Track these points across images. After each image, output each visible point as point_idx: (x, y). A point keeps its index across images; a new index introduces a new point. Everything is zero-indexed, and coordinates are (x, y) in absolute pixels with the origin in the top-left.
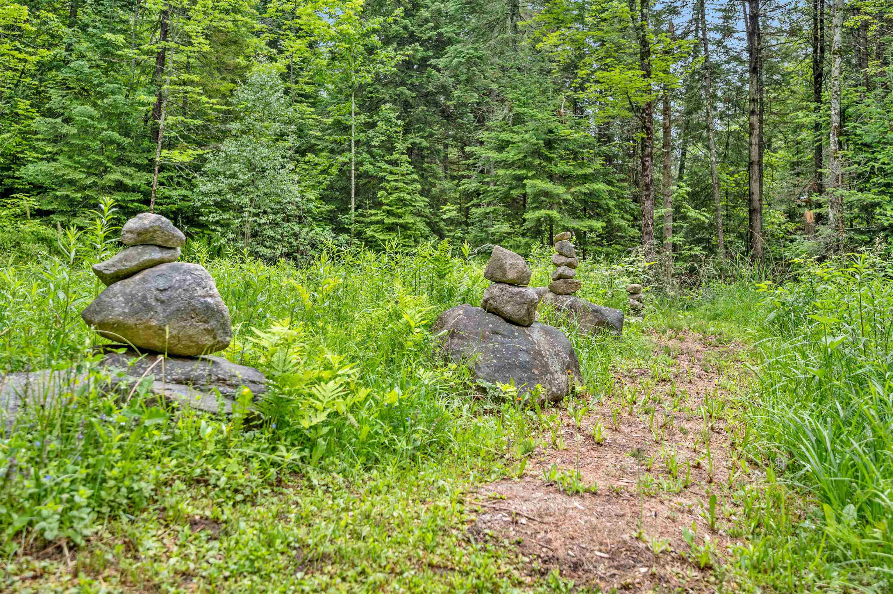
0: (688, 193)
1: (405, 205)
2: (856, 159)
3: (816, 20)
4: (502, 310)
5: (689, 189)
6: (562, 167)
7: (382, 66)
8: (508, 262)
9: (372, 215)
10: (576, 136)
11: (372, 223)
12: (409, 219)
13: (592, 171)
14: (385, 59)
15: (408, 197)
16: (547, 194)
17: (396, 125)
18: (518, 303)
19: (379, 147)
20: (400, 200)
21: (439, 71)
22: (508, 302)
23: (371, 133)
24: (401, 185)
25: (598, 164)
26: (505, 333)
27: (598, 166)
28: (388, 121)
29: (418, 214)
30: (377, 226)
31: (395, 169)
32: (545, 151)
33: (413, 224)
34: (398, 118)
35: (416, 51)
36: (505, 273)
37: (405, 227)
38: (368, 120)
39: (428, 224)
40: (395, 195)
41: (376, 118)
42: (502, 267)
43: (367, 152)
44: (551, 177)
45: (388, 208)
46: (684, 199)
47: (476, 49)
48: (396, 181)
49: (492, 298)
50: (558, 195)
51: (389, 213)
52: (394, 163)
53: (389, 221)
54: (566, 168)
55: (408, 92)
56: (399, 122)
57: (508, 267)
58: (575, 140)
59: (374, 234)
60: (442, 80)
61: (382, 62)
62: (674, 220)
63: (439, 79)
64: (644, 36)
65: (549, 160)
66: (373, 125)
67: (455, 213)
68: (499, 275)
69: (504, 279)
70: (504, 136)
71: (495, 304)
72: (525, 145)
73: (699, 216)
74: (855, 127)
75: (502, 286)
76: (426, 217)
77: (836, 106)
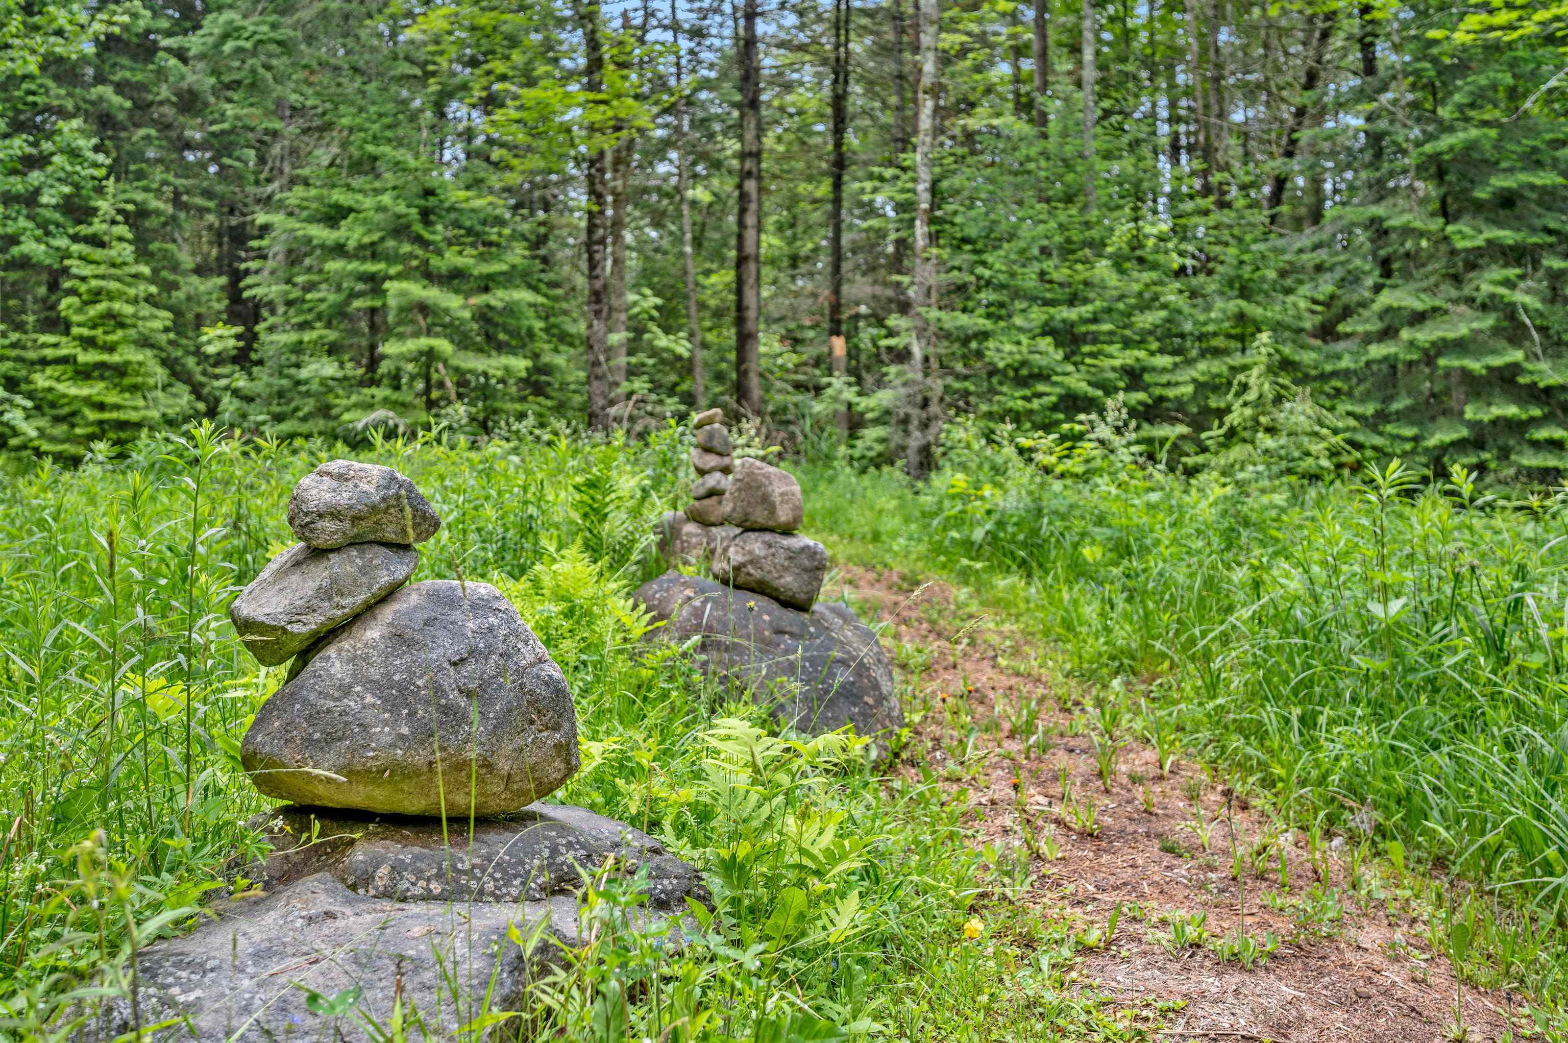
0: (657, 308)
1: (122, 326)
2: (956, 263)
3: (838, 29)
4: (776, 583)
5: (659, 301)
6: (452, 259)
7: (60, 40)
8: (777, 490)
9: (44, 345)
10: (478, 203)
11: (44, 362)
12: (129, 354)
13: (504, 267)
14: (68, 27)
15: (129, 309)
16: (424, 308)
17: (96, 165)
18: (806, 570)
19: (56, 207)
20: (110, 315)
21: (184, 60)
22: (786, 569)
23: (35, 177)
24: (113, 285)
25: (517, 255)
26: (795, 629)
27: (517, 260)
28: (74, 154)
29: (144, 343)
30: (61, 368)
31: (98, 254)
32: (418, 228)
33: (140, 364)
34: (97, 149)
35: (135, 16)
36: (772, 510)
37: (121, 370)
38: (29, 150)
39: (164, 363)
40: (101, 307)
41: (47, 146)
42: (766, 501)
43: (29, 217)
44: (429, 276)
45: (85, 332)
46: (652, 318)
47: (274, 26)
48: (102, 277)
49: (751, 562)
50: (447, 311)
51: (88, 343)
52: (96, 241)
53: (87, 357)
54: (461, 262)
55: (117, 100)
56: (101, 158)
57: (778, 500)
58: (473, 211)
59: (53, 384)
60: (191, 78)
61: (59, 33)
62: (630, 353)
63: (183, 77)
64: (593, 32)
65: (424, 243)
66: (38, 161)
67: (232, 343)
68: (759, 516)
69: (771, 523)
70: (339, 196)
71: (757, 574)
72: (380, 217)
73: (672, 346)
74: (955, 213)
75: (768, 537)
76: (161, 349)
77: (925, 176)
